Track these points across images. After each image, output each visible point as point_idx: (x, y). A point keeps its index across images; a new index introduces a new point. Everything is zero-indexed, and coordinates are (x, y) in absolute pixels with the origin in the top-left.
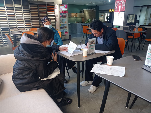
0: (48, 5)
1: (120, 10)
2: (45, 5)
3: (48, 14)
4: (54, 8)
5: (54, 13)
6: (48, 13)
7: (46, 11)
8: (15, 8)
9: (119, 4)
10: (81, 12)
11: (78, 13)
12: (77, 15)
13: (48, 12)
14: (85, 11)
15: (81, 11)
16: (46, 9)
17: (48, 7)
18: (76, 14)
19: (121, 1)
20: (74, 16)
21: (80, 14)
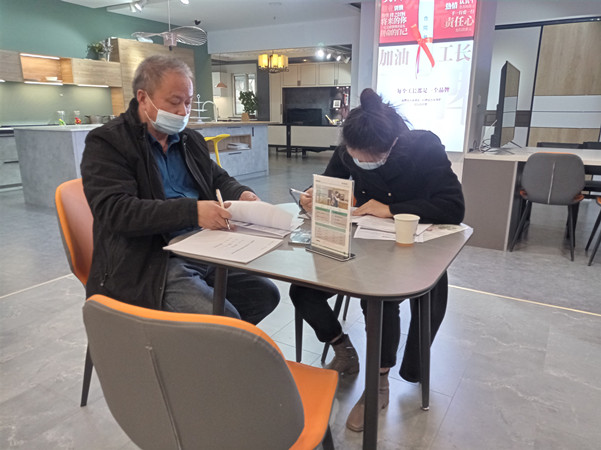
10: (95, 53)
11: (75, 61)
12: (71, 73)
14: (126, 48)
15: (101, 49)
18: (65, 66)
20: (44, 80)
21: (94, 66)
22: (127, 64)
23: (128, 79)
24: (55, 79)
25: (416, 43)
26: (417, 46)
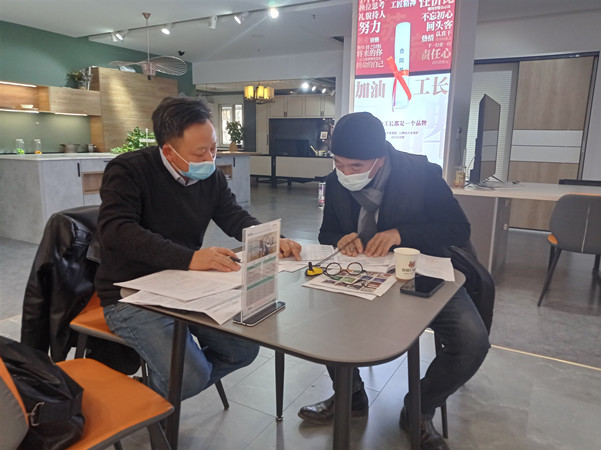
1: (402, 60)
9: (393, 14)
10: (75, 81)
11: (52, 89)
12: (47, 102)
14: (107, 77)
15: (80, 78)
18: (42, 94)
20: (19, 107)
21: (72, 94)
22: (107, 93)
23: (108, 108)
24: (31, 106)
25: (392, 75)
26: (392, 79)
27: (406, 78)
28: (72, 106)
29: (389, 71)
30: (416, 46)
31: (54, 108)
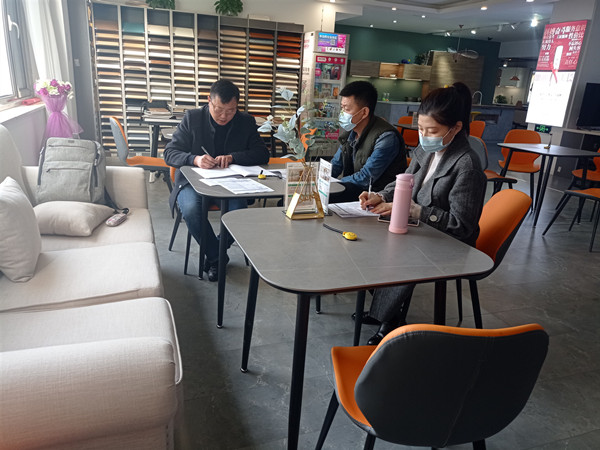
0: (280, 33)
1: (556, 64)
2: (272, 33)
3: (278, 65)
4: (299, 43)
5: (297, 61)
6: (278, 60)
7: (271, 54)
8: (175, 38)
9: (557, 41)
10: (419, 61)
11: (406, 66)
12: (403, 73)
13: (280, 57)
14: (438, 57)
15: (423, 58)
16: (273, 46)
17: (278, 41)
18: (401, 68)
19: (568, 29)
20: (389, 76)
21: (416, 68)
22: (436, 67)
23: (435, 76)
24: (394, 76)
25: (551, 71)
26: (551, 73)
27: (557, 73)
28: (415, 75)
29: (550, 69)
30: (564, 57)
31: (405, 77)
